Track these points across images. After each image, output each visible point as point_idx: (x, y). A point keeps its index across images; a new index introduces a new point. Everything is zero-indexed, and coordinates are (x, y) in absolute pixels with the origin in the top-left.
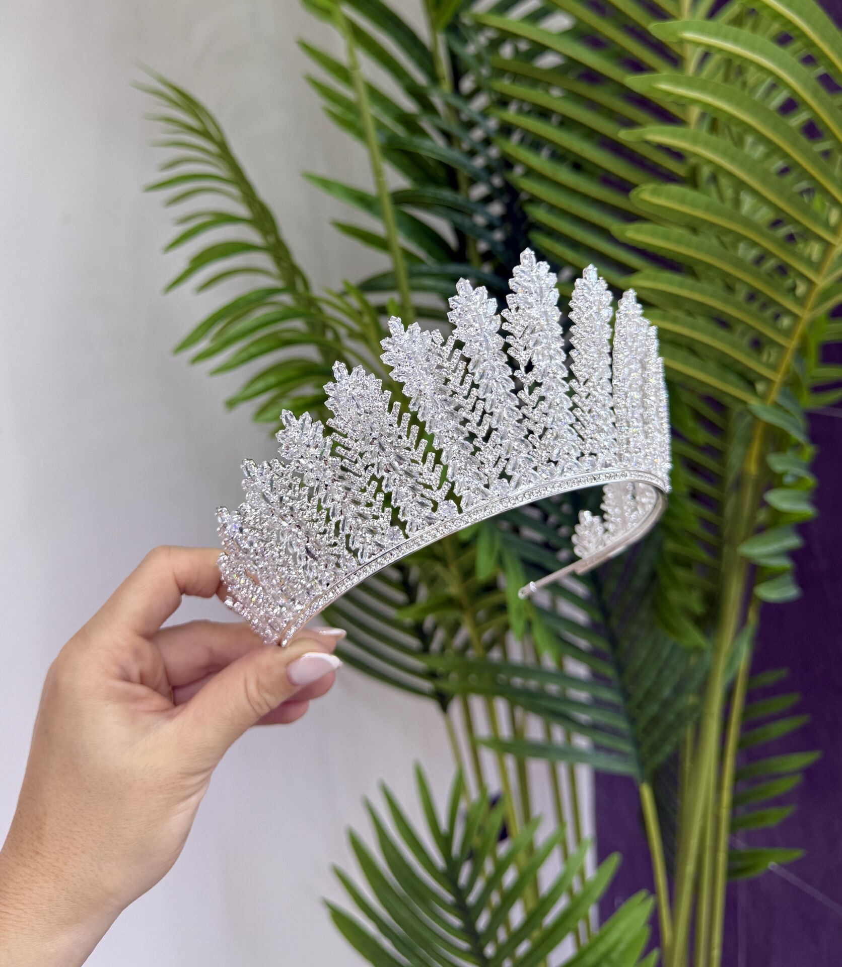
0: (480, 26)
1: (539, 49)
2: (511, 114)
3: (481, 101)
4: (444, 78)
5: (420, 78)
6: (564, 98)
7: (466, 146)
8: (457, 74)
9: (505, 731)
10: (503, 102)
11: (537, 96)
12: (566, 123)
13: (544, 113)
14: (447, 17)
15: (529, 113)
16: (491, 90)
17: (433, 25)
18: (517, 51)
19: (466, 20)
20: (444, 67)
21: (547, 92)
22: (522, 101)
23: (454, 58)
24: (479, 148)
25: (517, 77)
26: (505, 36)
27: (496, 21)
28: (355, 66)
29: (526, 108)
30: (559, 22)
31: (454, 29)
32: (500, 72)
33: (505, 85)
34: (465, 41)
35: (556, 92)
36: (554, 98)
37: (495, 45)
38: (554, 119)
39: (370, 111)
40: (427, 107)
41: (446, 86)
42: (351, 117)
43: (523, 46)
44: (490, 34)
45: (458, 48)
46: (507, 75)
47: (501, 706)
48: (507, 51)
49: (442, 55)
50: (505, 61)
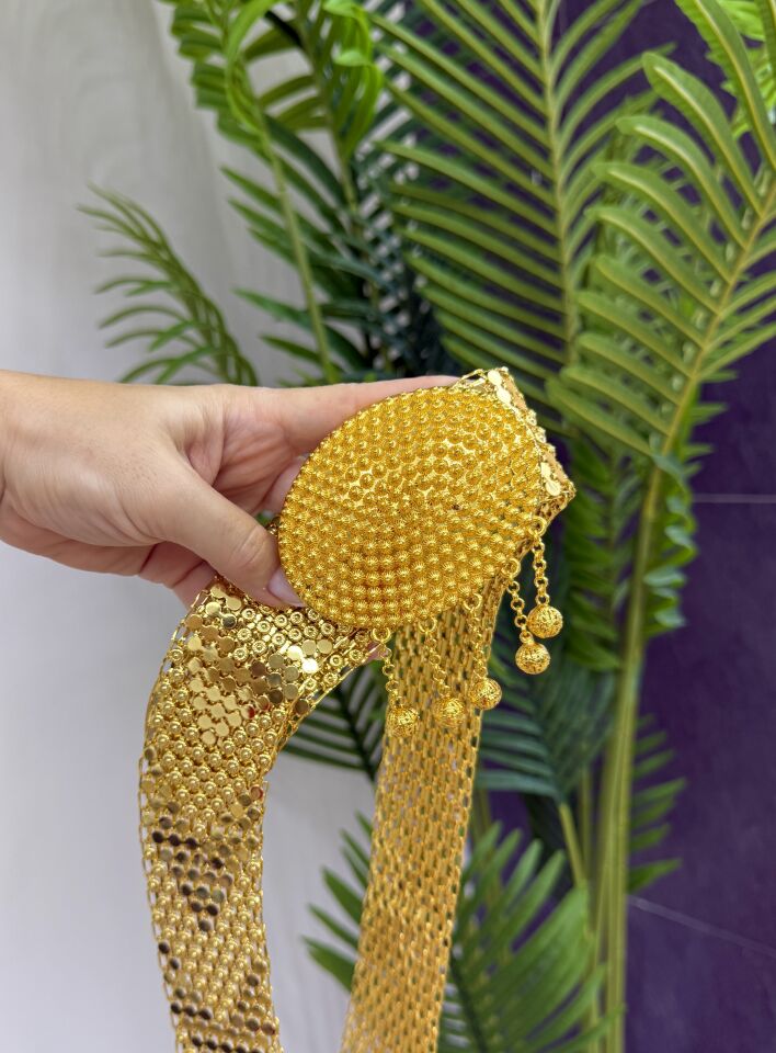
0: (377, 154)
3: (384, 221)
4: (352, 201)
5: (330, 200)
7: (373, 262)
10: (402, 220)
16: (392, 210)
17: (340, 152)
18: (407, 178)
22: (416, 220)
24: (385, 263)
27: (393, 147)
32: (398, 196)
33: (403, 206)
40: (337, 226)
44: (387, 161)
46: (404, 199)
50: (399, 186)
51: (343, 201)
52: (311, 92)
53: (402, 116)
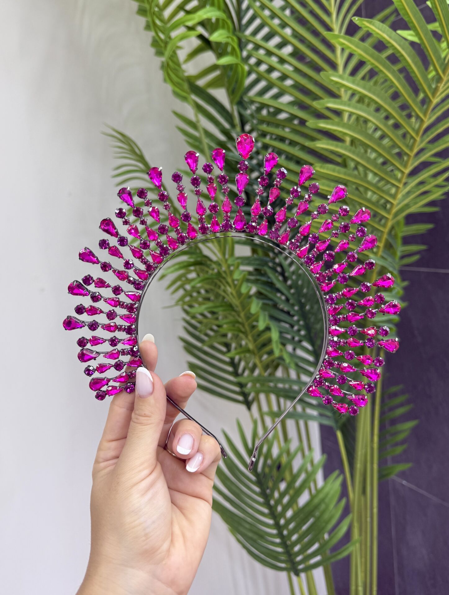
0: (252, 102)
1: (279, 111)
2: (267, 140)
3: (255, 134)
4: (237, 125)
5: (227, 125)
6: (290, 132)
8: (243, 123)
9: (275, 408)
10: (264, 135)
11: (279, 132)
12: (292, 143)
13: (282, 139)
14: (237, 99)
15: (275, 139)
16: (258, 130)
17: (231, 102)
18: (269, 112)
19: (246, 99)
20: (237, 120)
21: (283, 129)
22: (272, 134)
23: (241, 116)
25: (269, 124)
26: (263, 106)
27: (259, 99)
28: (198, 121)
29: (274, 137)
30: (286, 99)
31: (241, 103)
32: (262, 122)
33: (264, 127)
34: (245, 109)
35: (287, 130)
36: (286, 132)
37: (259, 110)
38: (287, 142)
39: (206, 141)
40: (231, 138)
41: (238, 129)
42: (197, 144)
43: (272, 110)
44: (257, 105)
45: (243, 112)
46: (265, 123)
47: (273, 397)
48: (264, 112)
49: (236, 114)
50: (264, 117)
51: (233, 126)
52: (217, 73)
53: (262, 84)
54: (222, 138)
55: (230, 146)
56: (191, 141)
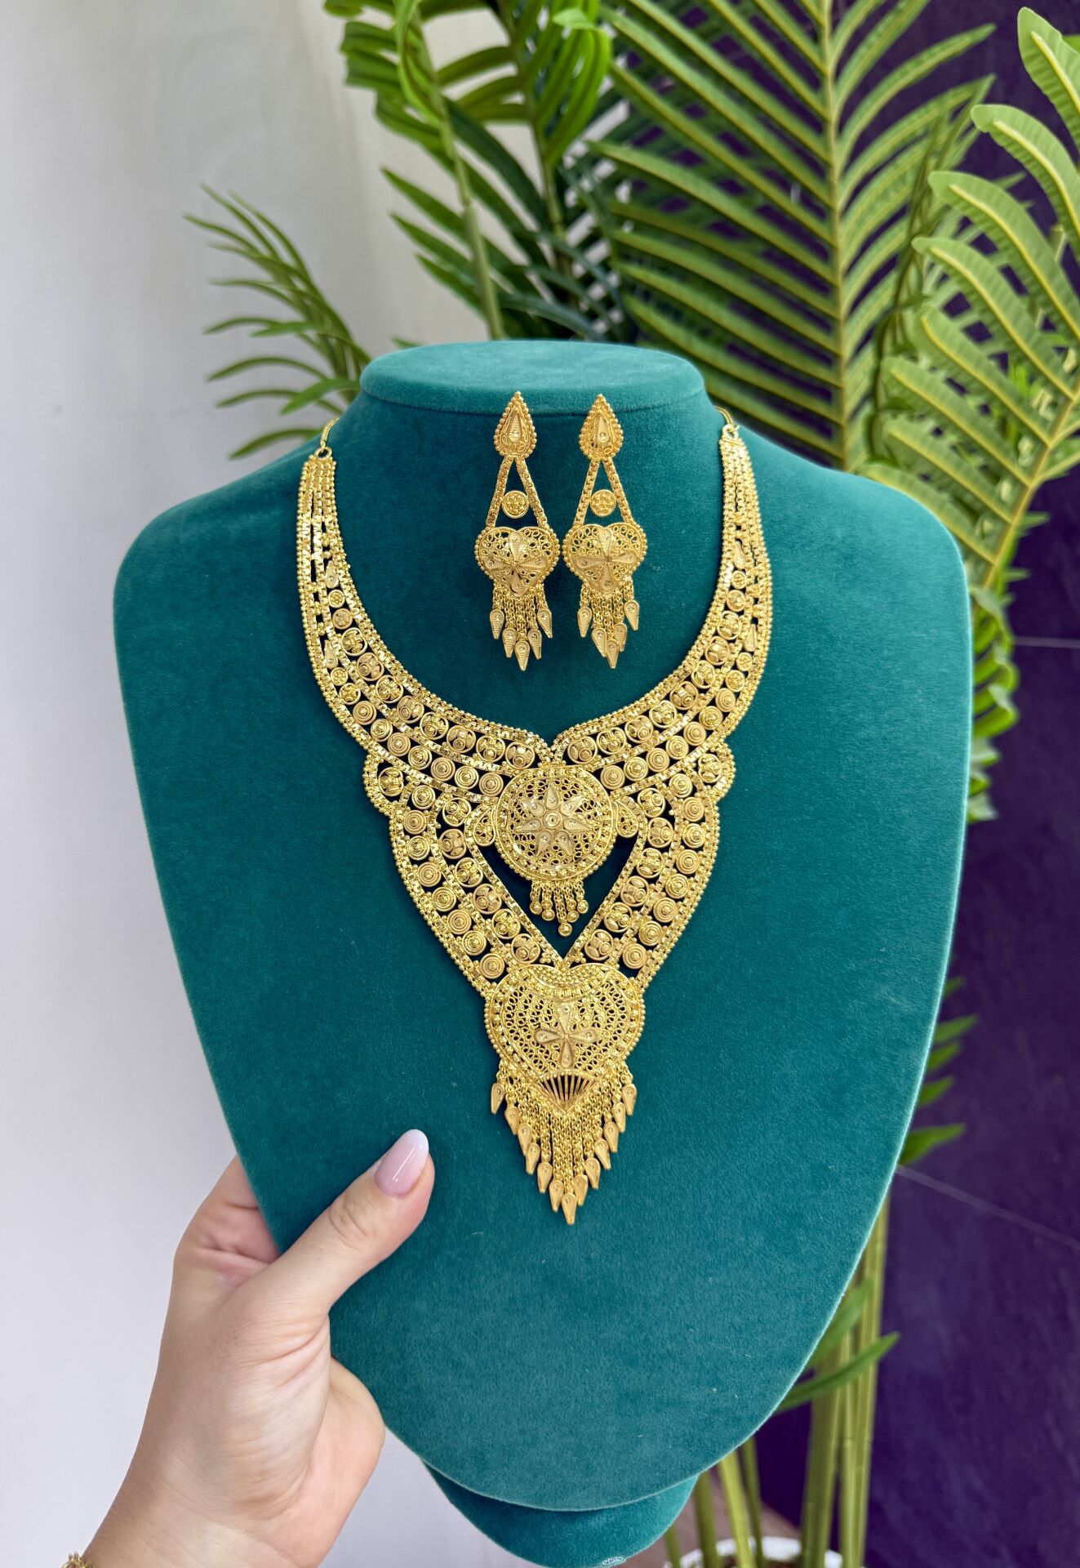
2: (634, 269)
3: (599, 251)
4: (558, 224)
5: (529, 222)
7: (584, 306)
13: (664, 266)
16: (611, 239)
17: (543, 157)
20: (557, 211)
24: (599, 309)
25: (638, 226)
33: (626, 233)
37: (612, 183)
40: (536, 256)
42: (448, 268)
46: (627, 223)
48: (624, 193)
50: (621, 205)
51: (547, 223)
52: (509, 70)
54: (518, 256)
55: (533, 278)
56: (432, 257)
